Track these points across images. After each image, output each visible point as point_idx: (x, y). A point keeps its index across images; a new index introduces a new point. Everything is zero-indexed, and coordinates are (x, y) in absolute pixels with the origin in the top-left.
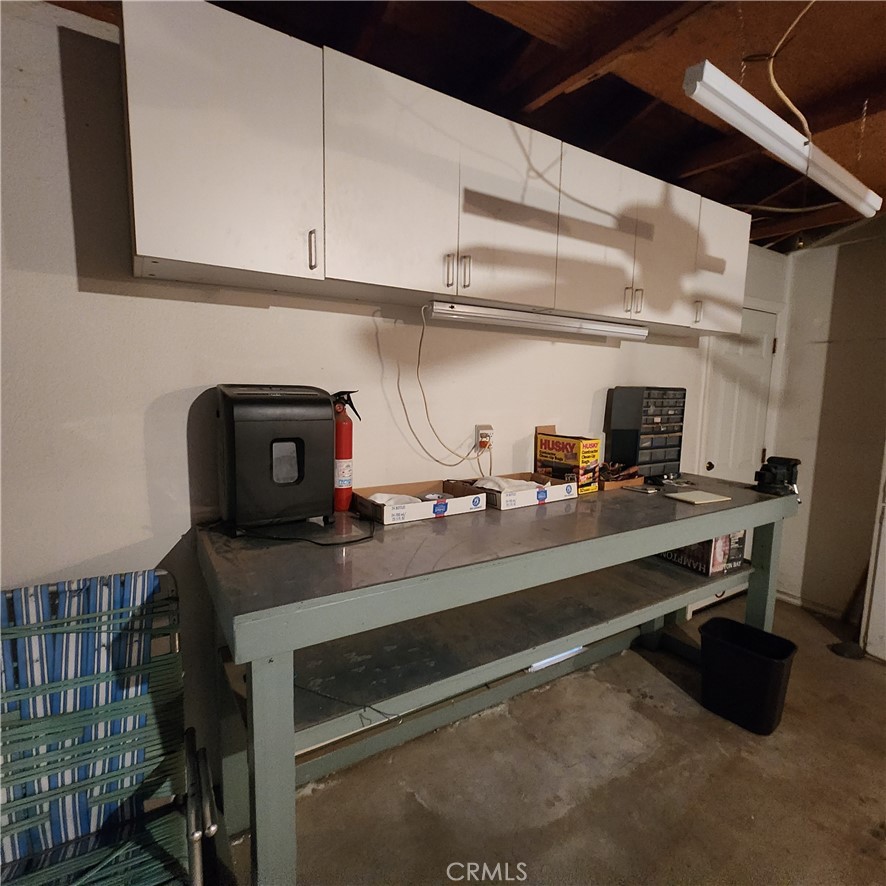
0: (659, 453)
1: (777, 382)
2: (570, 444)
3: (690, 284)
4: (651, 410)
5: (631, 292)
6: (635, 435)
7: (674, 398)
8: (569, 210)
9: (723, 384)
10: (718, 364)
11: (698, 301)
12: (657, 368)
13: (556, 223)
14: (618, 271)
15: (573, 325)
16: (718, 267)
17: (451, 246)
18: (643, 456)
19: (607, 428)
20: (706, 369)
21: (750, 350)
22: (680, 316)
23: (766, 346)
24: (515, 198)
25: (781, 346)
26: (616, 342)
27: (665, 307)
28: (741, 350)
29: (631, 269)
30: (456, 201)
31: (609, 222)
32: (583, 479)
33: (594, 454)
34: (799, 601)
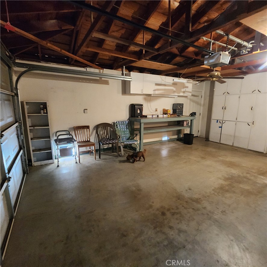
0: (180, 112)
1: (202, 103)
2: (167, 111)
3: (183, 90)
4: (178, 106)
5: (174, 92)
6: (176, 109)
7: (181, 105)
8: (166, 84)
9: (192, 103)
10: (191, 100)
11: (184, 92)
12: (180, 101)
13: (165, 85)
14: (173, 90)
15: (167, 96)
16: (187, 87)
17: (154, 89)
18: (177, 112)
19: (173, 109)
20: (189, 101)
21: (197, 98)
22: (182, 94)
23: (200, 97)
24: (160, 83)
25: (203, 97)
26: (174, 98)
27: (179, 93)
28: (195, 97)
29: (174, 89)
30: (155, 84)
31: (171, 84)
32: (168, 115)
33: (171, 112)
34: (204, 137)
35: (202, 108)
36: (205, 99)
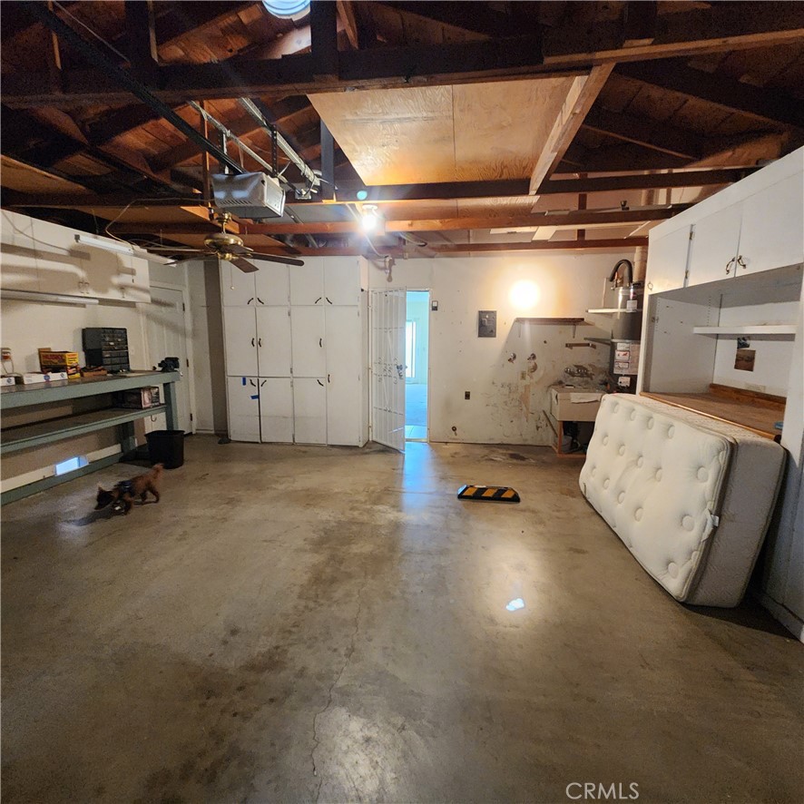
0: (116, 360)
1: (189, 327)
2: (60, 356)
3: (116, 280)
4: (107, 339)
5: (82, 284)
6: (100, 351)
7: (120, 335)
8: (40, 248)
9: (155, 327)
10: (149, 316)
11: (122, 288)
12: (110, 318)
13: (34, 253)
14: (76, 275)
16: (132, 272)
18: (107, 361)
19: (85, 349)
20: (142, 319)
21: (169, 309)
22: (114, 295)
23: (179, 305)
25: (187, 308)
26: (84, 306)
27: (105, 291)
28: (163, 309)
29: (81, 274)
31: (64, 253)
32: (71, 371)
33: (80, 360)
34: (213, 432)
35: (189, 342)
36: (195, 315)
